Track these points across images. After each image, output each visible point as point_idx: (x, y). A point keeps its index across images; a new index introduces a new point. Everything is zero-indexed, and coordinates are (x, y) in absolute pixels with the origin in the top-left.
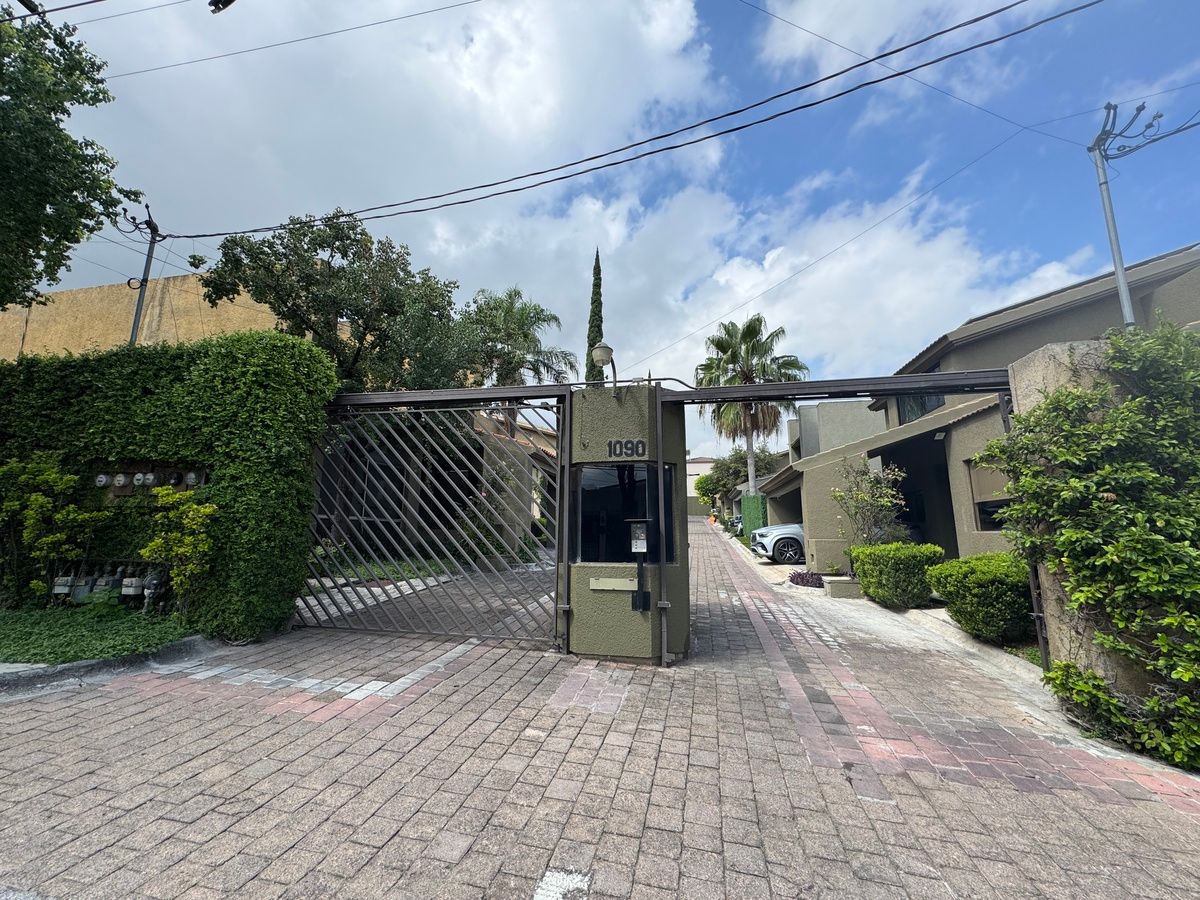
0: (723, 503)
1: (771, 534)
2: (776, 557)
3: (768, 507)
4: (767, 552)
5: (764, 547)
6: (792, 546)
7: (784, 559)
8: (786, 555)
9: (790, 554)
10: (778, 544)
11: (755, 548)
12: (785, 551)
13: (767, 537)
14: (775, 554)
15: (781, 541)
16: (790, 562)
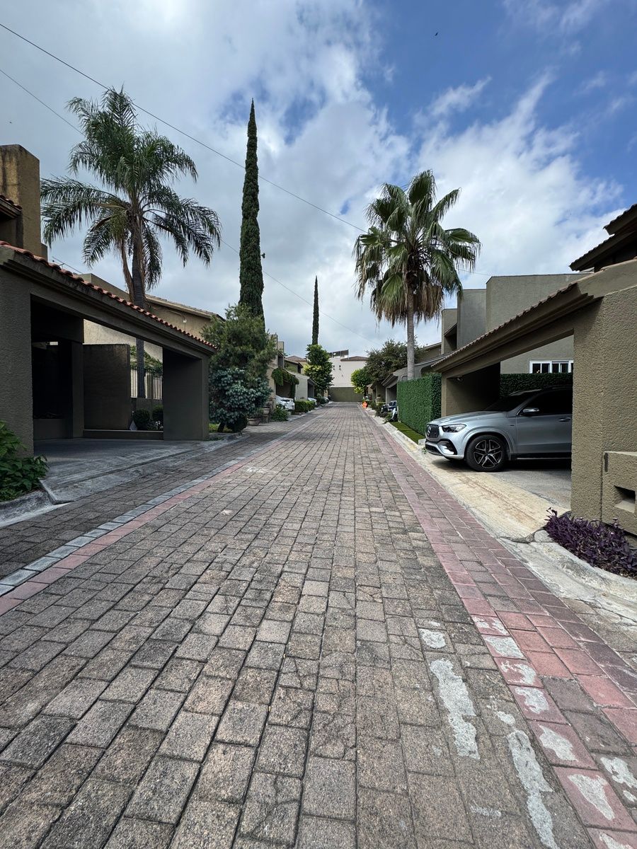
0: (374, 391)
1: (463, 428)
2: (469, 461)
3: (444, 390)
4: (456, 453)
5: (451, 446)
6: (493, 444)
7: (481, 463)
8: (484, 459)
9: (490, 457)
10: (473, 443)
11: (436, 446)
12: (483, 452)
13: (456, 431)
14: (468, 456)
15: (478, 438)
16: (489, 468)
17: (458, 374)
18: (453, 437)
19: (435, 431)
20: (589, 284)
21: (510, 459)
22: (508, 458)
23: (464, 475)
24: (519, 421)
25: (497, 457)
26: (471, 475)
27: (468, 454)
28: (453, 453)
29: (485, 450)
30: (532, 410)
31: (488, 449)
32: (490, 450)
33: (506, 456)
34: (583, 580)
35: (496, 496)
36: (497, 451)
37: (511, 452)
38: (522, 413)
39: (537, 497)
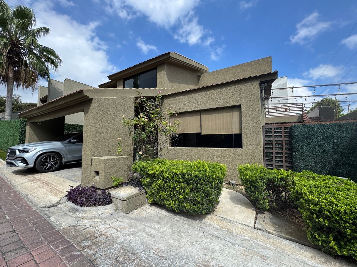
1: (34, 150)
2: (37, 168)
3: (28, 128)
4: (27, 164)
5: (24, 161)
6: (53, 158)
7: (46, 168)
8: (48, 165)
9: (52, 164)
10: (40, 158)
11: (13, 162)
12: (47, 162)
13: (29, 152)
14: (36, 165)
15: (44, 155)
16: (50, 170)
17: (39, 120)
18: (26, 156)
19: (13, 152)
20: (88, 92)
21: (63, 164)
22: (62, 164)
23: (33, 177)
24: (68, 146)
25: (56, 164)
26: (37, 176)
27: (36, 164)
28: (26, 165)
29: (48, 161)
30: (75, 141)
31: (50, 160)
32: (52, 161)
33: (61, 162)
34: (76, 215)
35: (47, 185)
36: (55, 161)
37: (64, 160)
38: (70, 142)
39: (69, 180)
